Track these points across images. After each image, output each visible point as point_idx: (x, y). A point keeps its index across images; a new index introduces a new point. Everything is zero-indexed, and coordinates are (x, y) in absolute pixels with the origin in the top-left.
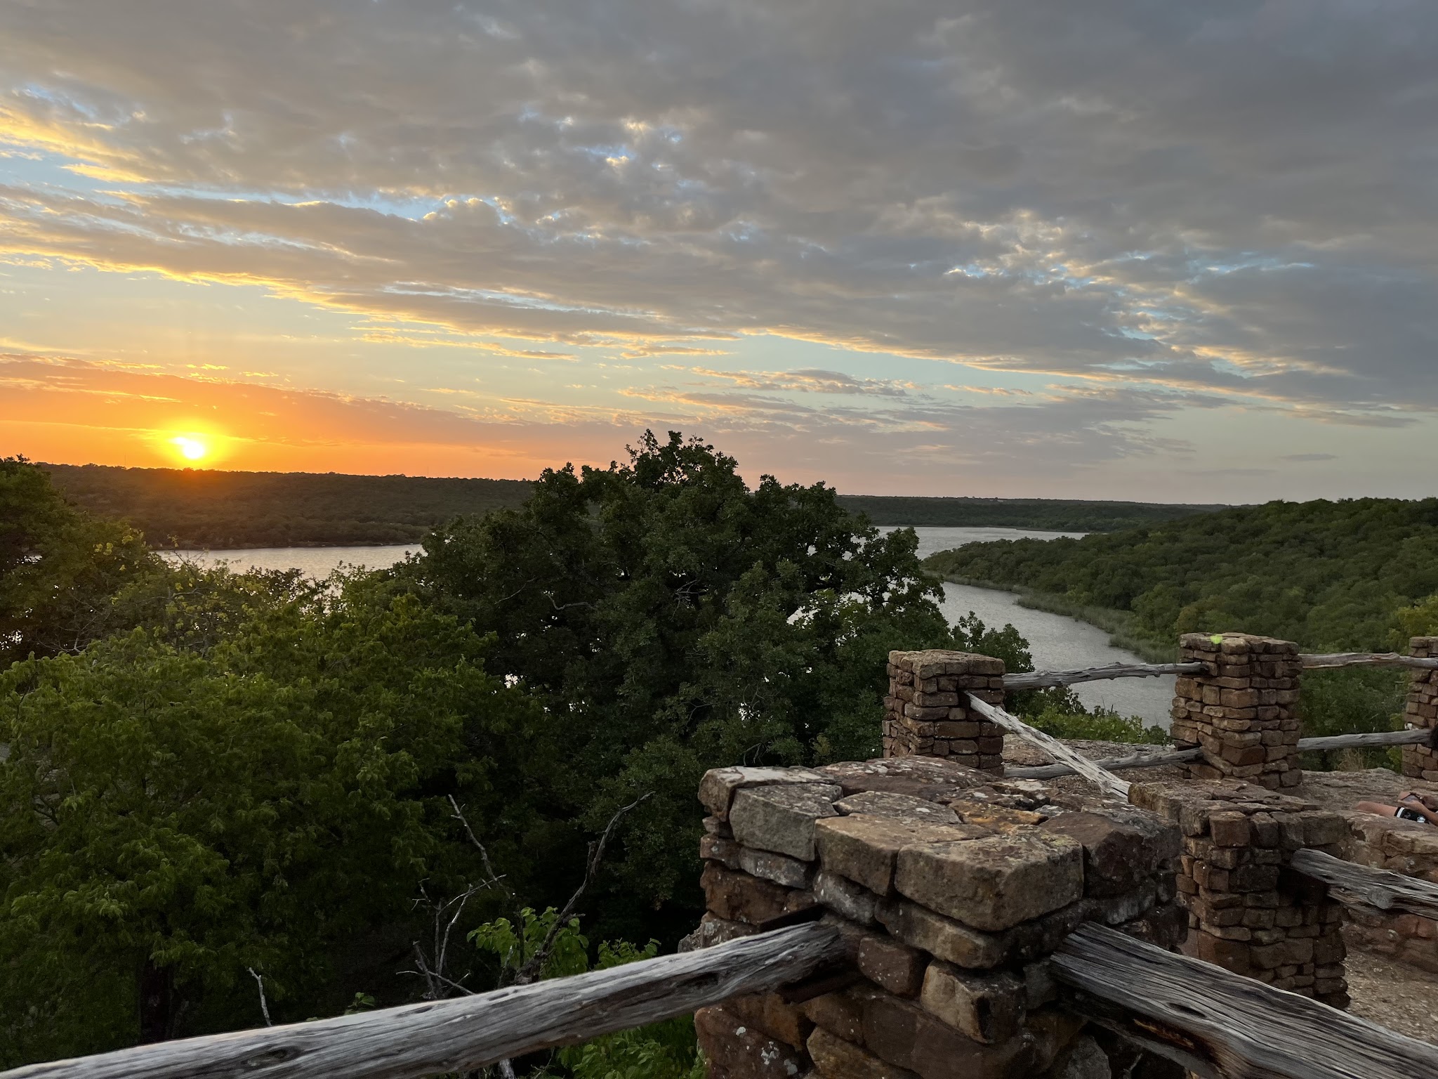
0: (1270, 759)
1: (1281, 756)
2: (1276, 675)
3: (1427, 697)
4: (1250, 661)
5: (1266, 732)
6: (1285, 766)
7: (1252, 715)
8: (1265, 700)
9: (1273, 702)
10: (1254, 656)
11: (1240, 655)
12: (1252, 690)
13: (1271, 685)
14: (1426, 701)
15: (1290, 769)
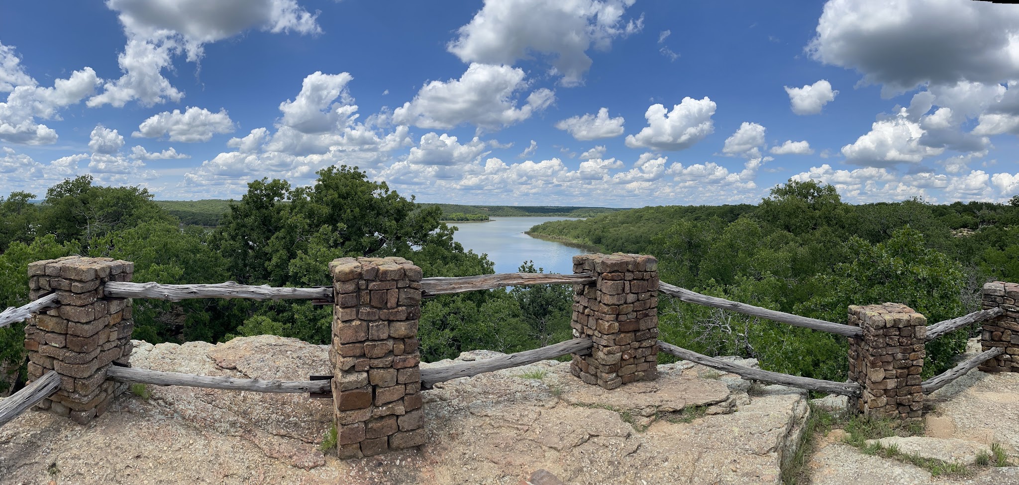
0: (380, 403)
1: (396, 397)
2: (389, 305)
3: (582, 307)
4: (358, 289)
5: (374, 372)
6: (400, 409)
7: (358, 352)
8: (374, 333)
9: (385, 336)
10: (362, 282)
11: (344, 282)
12: (358, 322)
13: (382, 317)
14: (581, 311)
15: (406, 412)
